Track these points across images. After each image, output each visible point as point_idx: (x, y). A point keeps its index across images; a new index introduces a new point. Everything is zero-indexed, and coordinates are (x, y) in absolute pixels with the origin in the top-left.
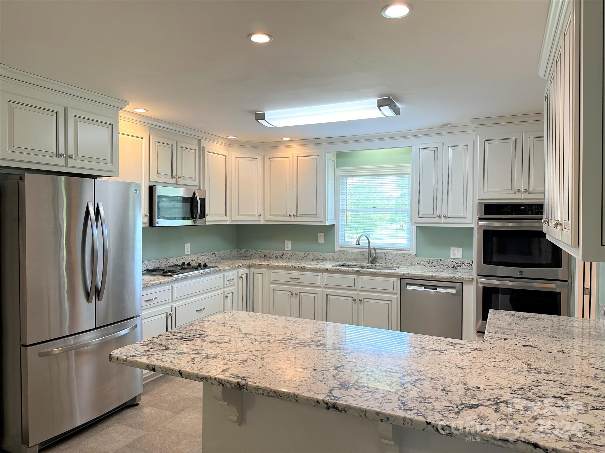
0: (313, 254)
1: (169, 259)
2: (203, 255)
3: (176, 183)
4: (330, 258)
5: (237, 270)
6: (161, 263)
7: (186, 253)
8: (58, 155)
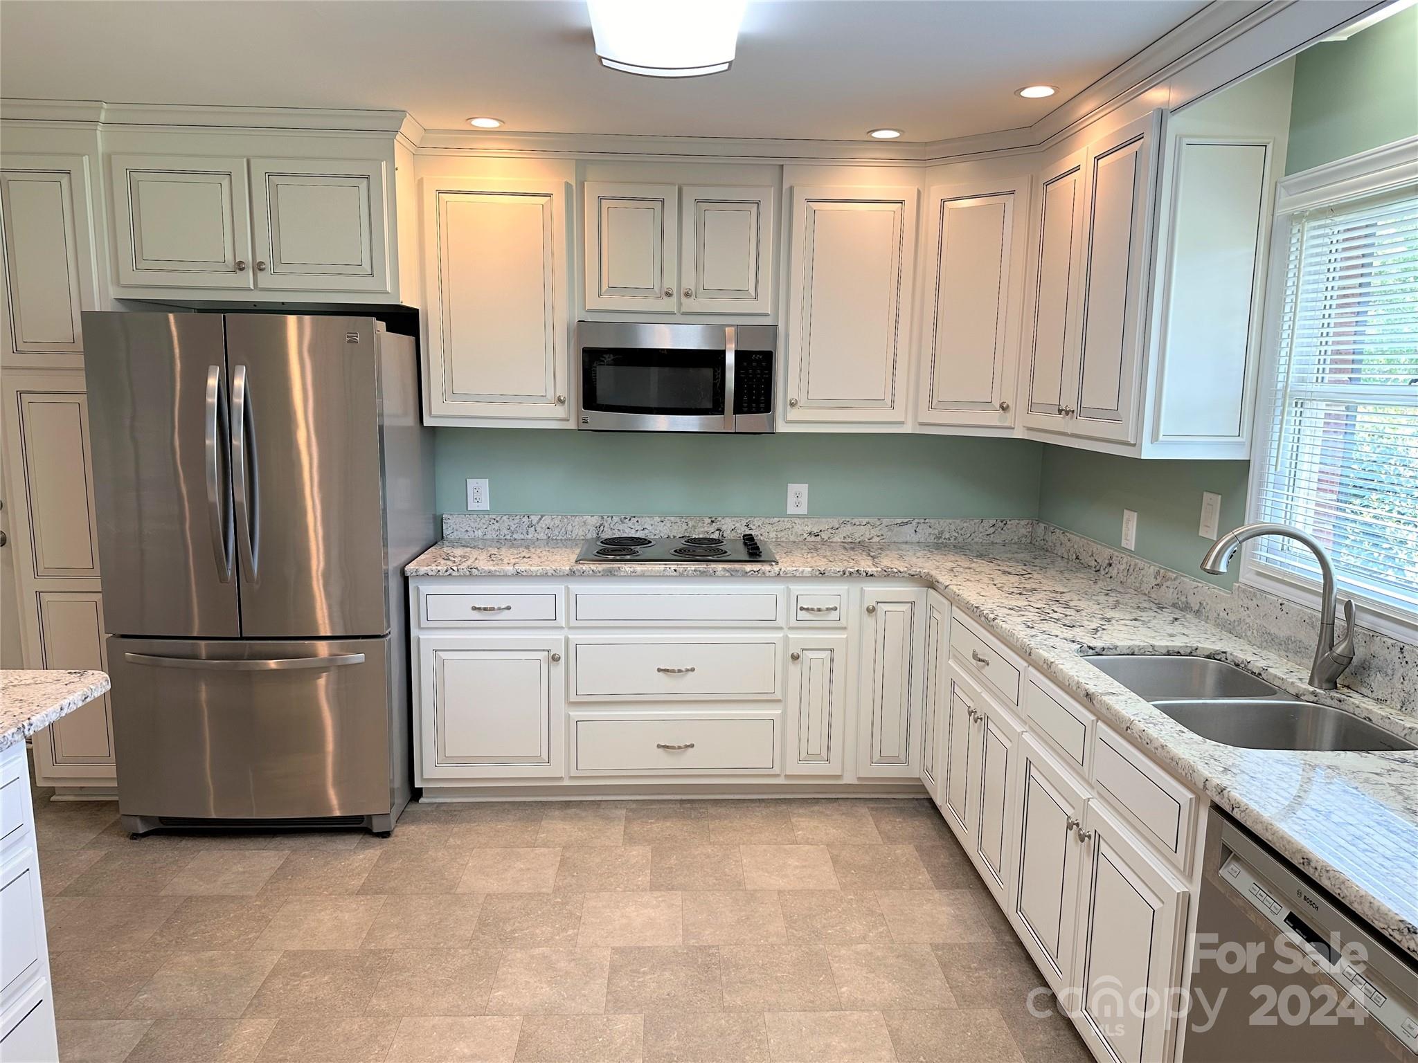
0: (1177, 582)
1: (720, 519)
2: (856, 521)
3: (679, 309)
4: (1219, 615)
5: (863, 585)
6: (693, 526)
7: (791, 510)
8: (240, 267)
